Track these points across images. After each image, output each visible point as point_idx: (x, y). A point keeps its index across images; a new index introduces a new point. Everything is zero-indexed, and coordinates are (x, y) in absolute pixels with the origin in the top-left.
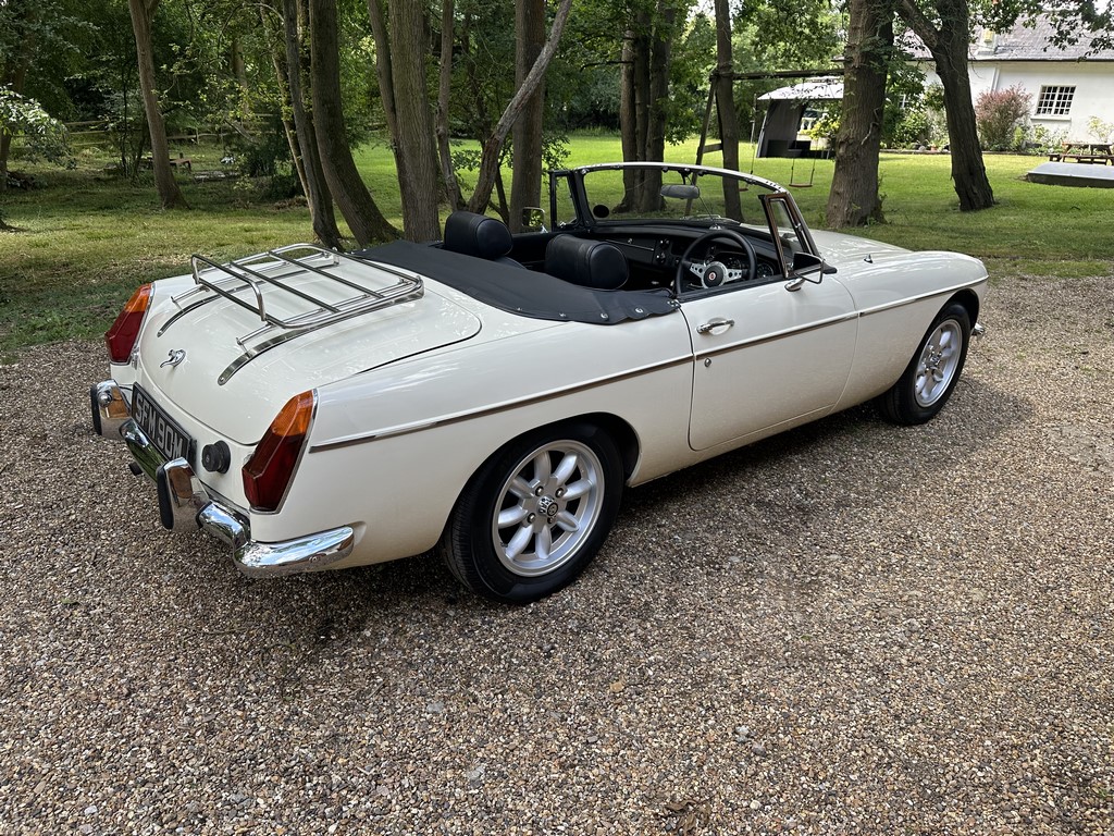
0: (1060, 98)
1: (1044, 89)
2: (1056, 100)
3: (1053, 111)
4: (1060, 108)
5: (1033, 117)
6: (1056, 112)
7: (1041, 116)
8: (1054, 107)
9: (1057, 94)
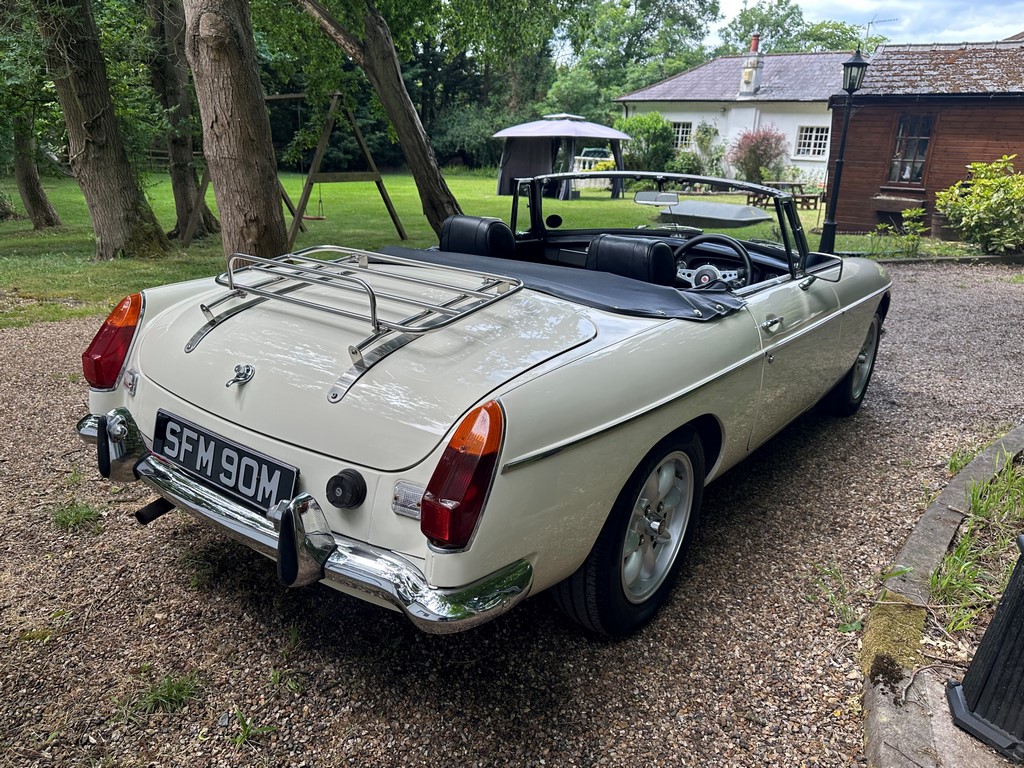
0: (816, 139)
1: (802, 129)
2: (813, 141)
3: (811, 152)
4: (817, 149)
5: (793, 157)
6: (814, 153)
7: (800, 157)
8: (812, 148)
9: (814, 134)
